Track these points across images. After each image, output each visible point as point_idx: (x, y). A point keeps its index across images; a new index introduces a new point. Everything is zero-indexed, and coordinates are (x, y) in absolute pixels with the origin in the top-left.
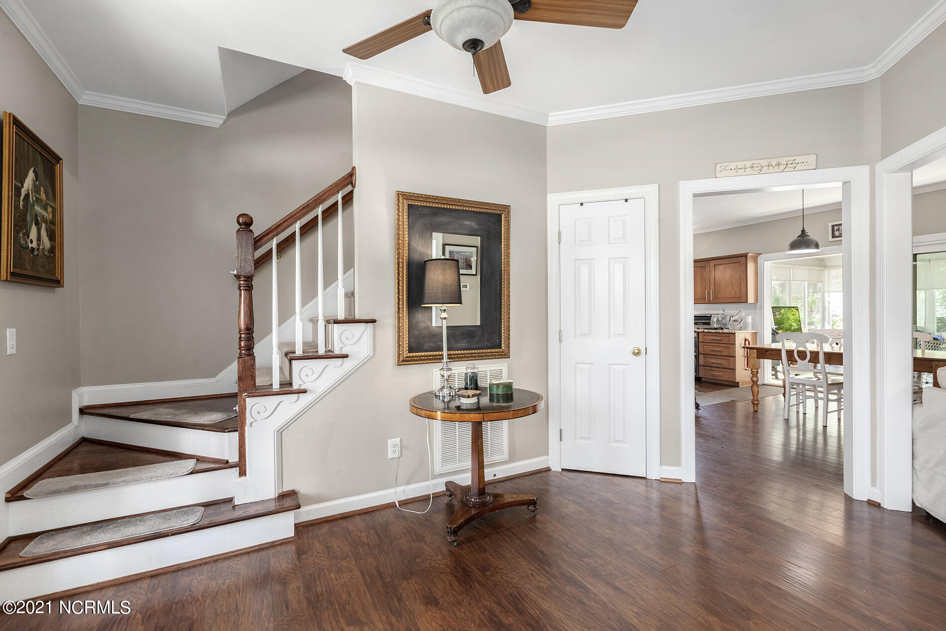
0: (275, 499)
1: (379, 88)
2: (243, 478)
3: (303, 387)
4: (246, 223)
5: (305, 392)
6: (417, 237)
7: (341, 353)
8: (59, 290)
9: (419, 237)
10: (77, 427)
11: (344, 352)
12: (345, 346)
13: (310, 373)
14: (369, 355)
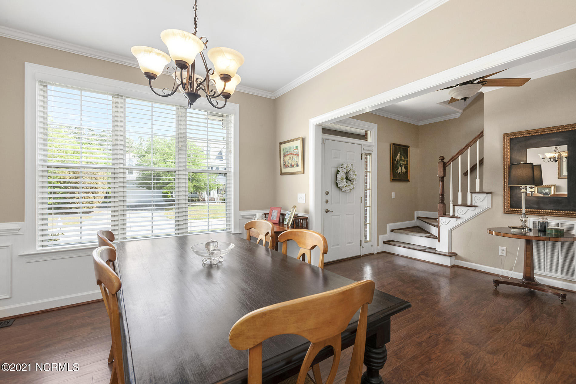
0: (448, 253)
1: (491, 91)
2: (439, 243)
3: (459, 216)
4: (442, 159)
5: (459, 218)
6: (516, 153)
7: (475, 205)
8: (409, 182)
9: (517, 153)
10: (416, 222)
11: (476, 205)
12: (476, 202)
13: (461, 211)
14: (488, 207)
